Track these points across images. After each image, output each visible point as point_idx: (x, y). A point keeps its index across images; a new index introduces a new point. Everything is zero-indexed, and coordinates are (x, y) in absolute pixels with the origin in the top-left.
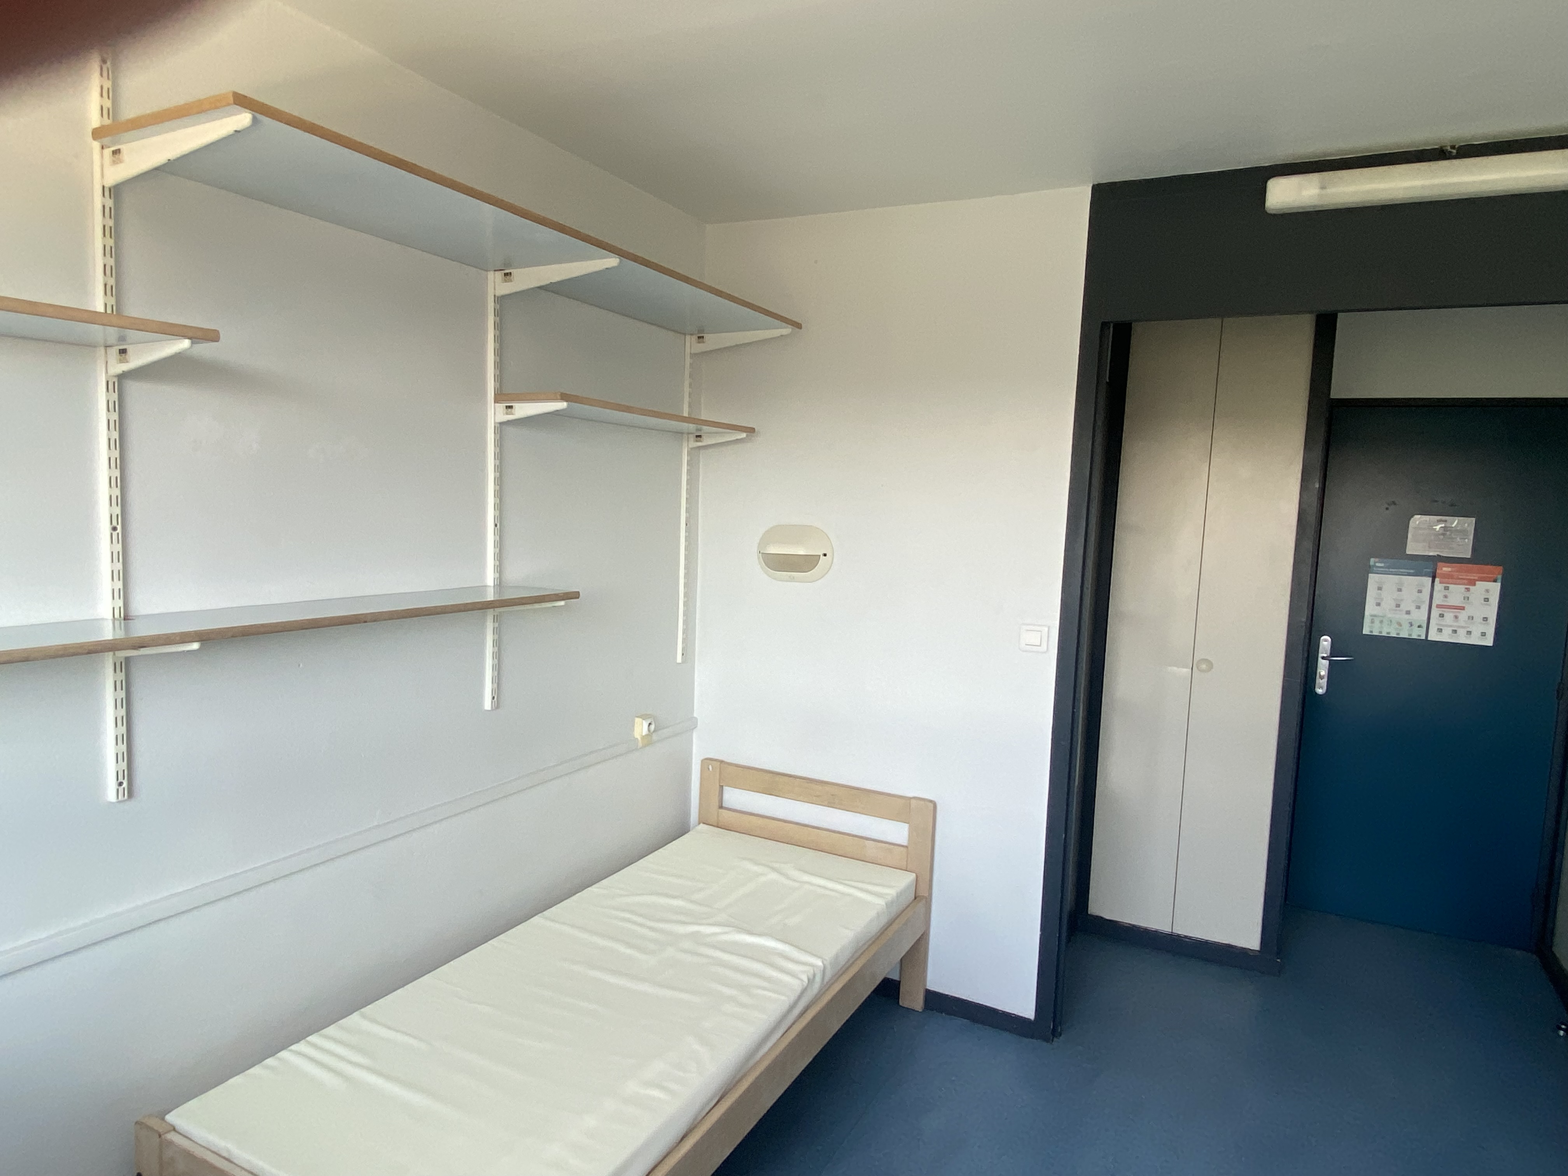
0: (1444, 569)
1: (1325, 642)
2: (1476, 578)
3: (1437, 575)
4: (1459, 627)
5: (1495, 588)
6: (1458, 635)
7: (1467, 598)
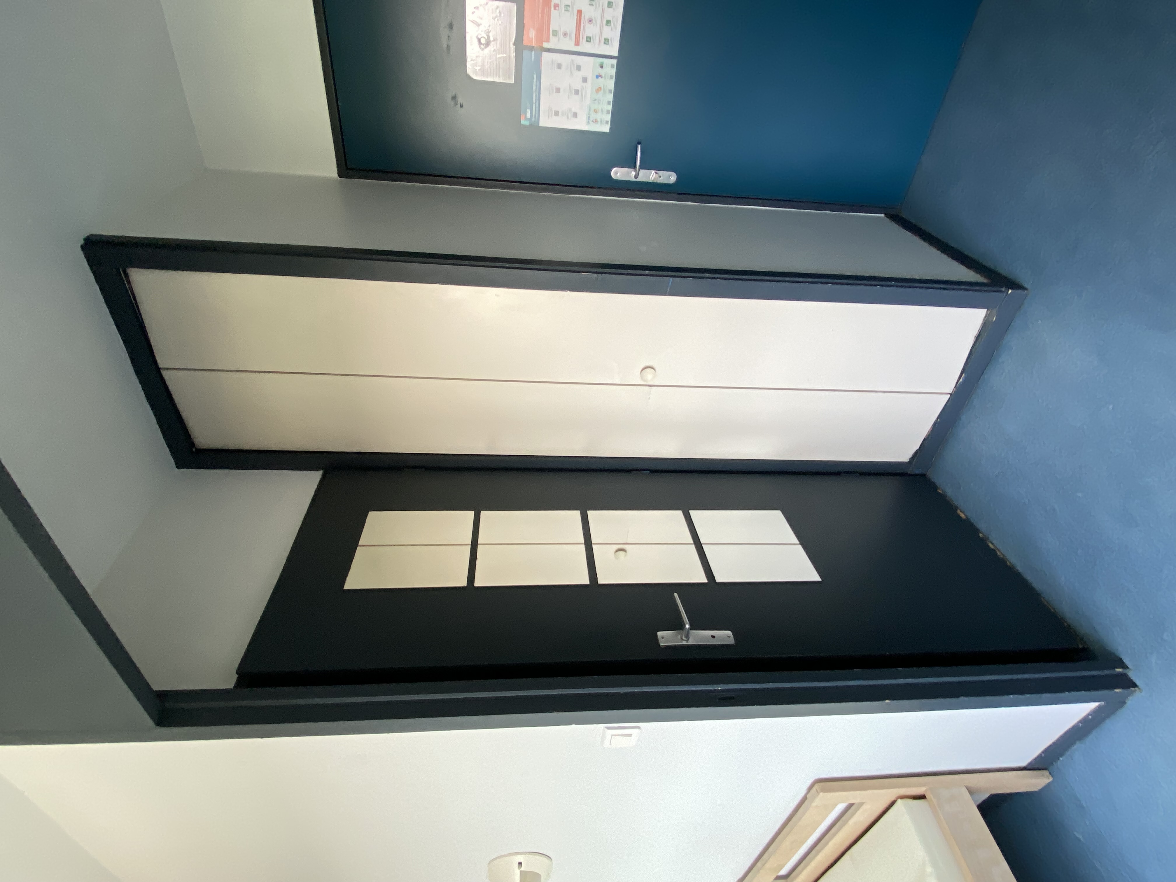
0: (531, 38)
1: (618, 173)
3: (539, 46)
4: (602, 17)
6: (613, 17)
7: (567, 8)
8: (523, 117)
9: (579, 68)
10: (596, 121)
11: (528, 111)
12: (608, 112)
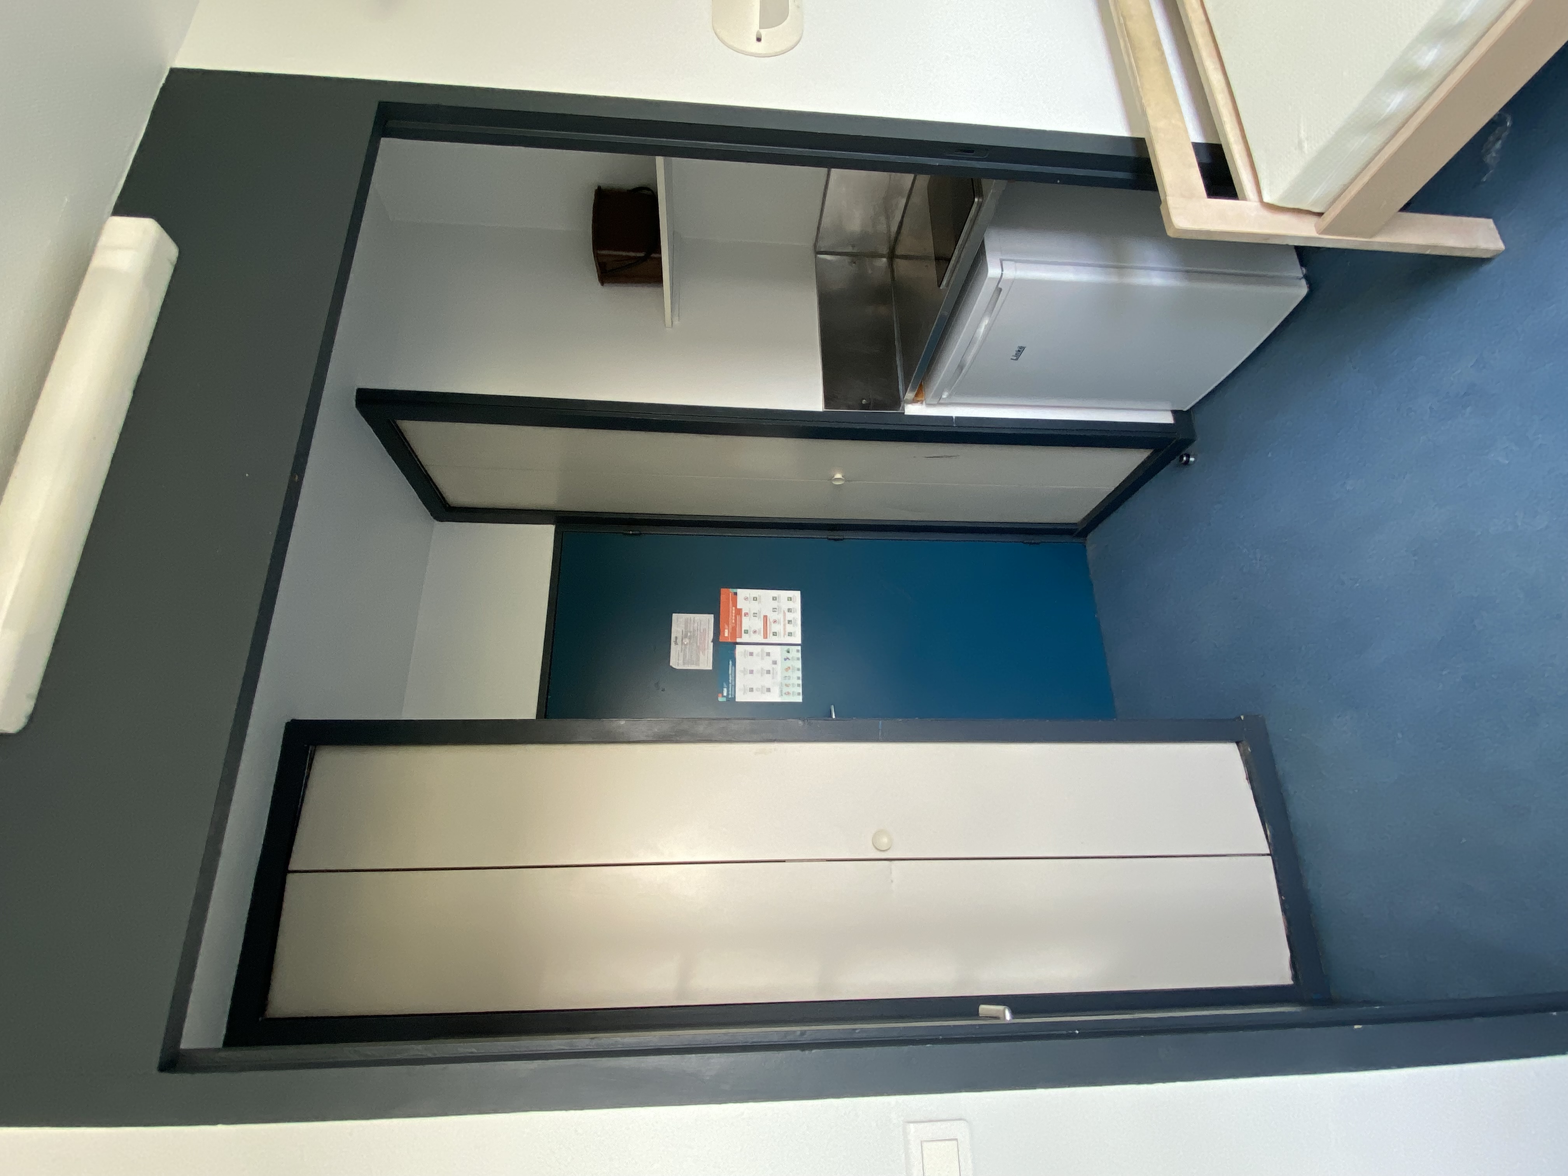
0: (726, 635)
2: (734, 608)
3: (733, 641)
4: (785, 619)
5: (742, 593)
6: (794, 620)
7: (755, 615)
8: (720, 695)
9: (768, 654)
10: (788, 693)
11: (725, 690)
12: (799, 685)
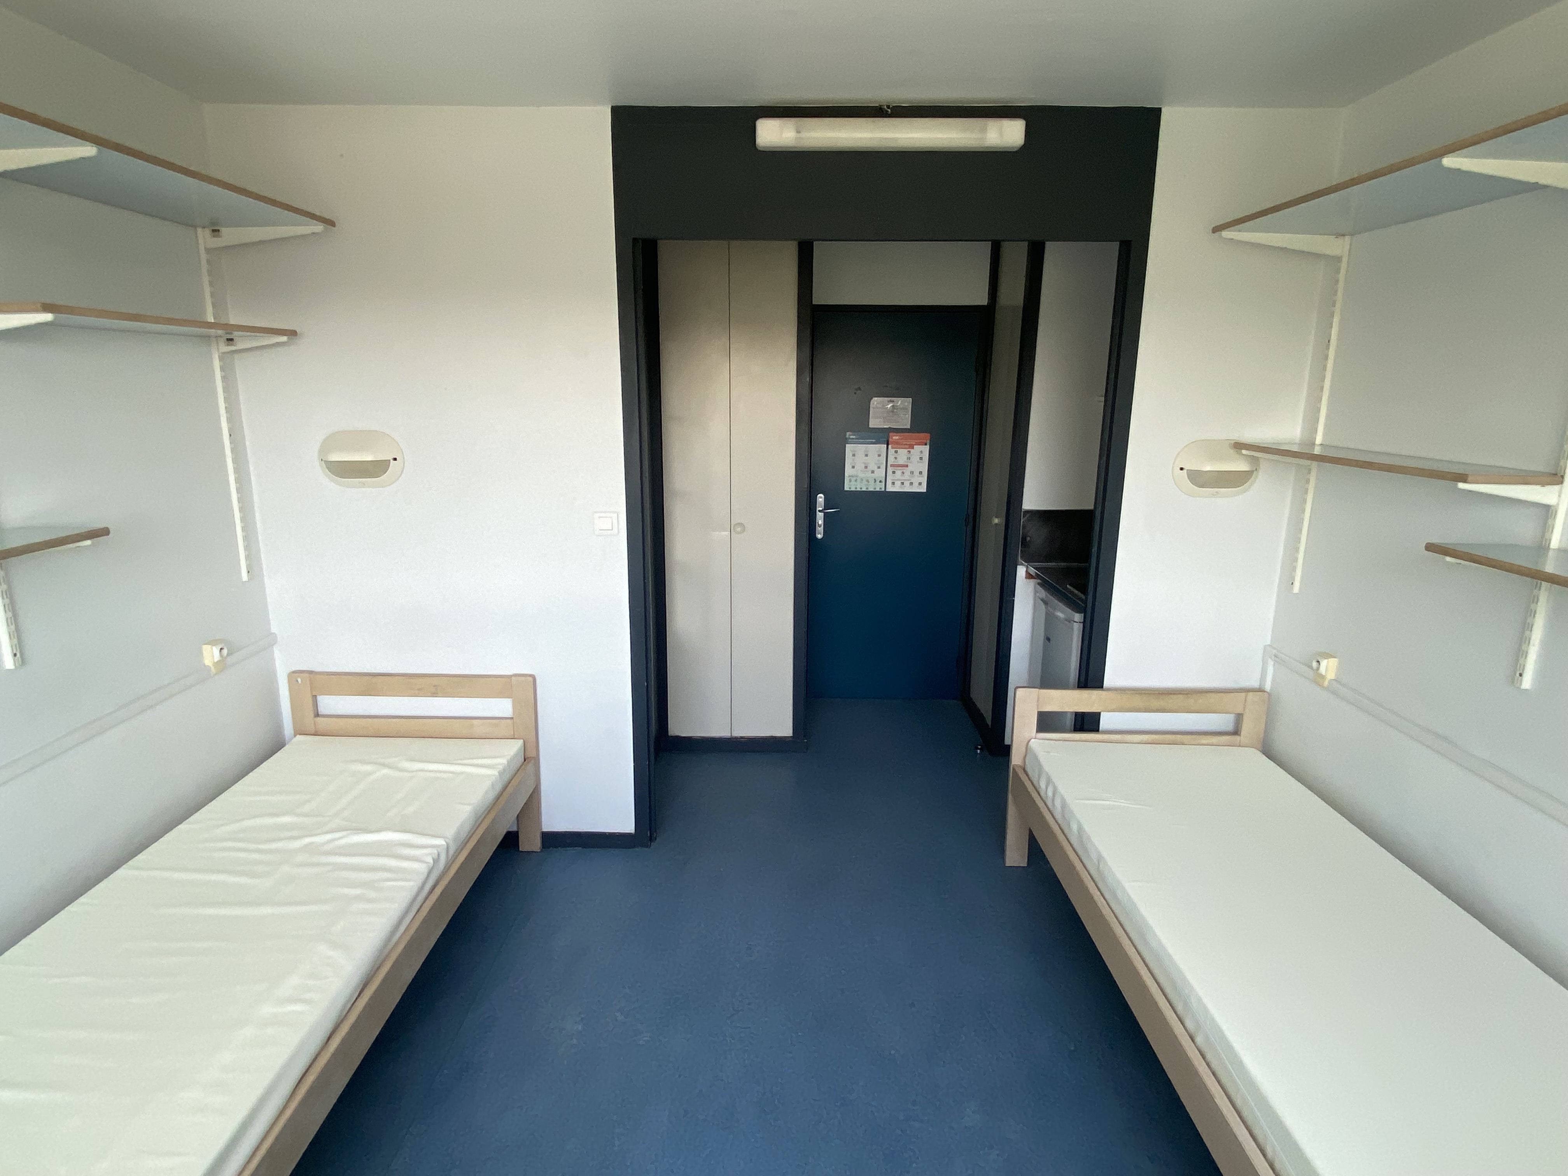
0: (894, 438)
1: (821, 498)
2: (914, 443)
3: (890, 443)
4: (905, 480)
5: (926, 449)
6: (905, 486)
7: (909, 458)
8: (851, 433)
9: (879, 467)
10: (850, 481)
11: (854, 437)
12: (856, 488)
